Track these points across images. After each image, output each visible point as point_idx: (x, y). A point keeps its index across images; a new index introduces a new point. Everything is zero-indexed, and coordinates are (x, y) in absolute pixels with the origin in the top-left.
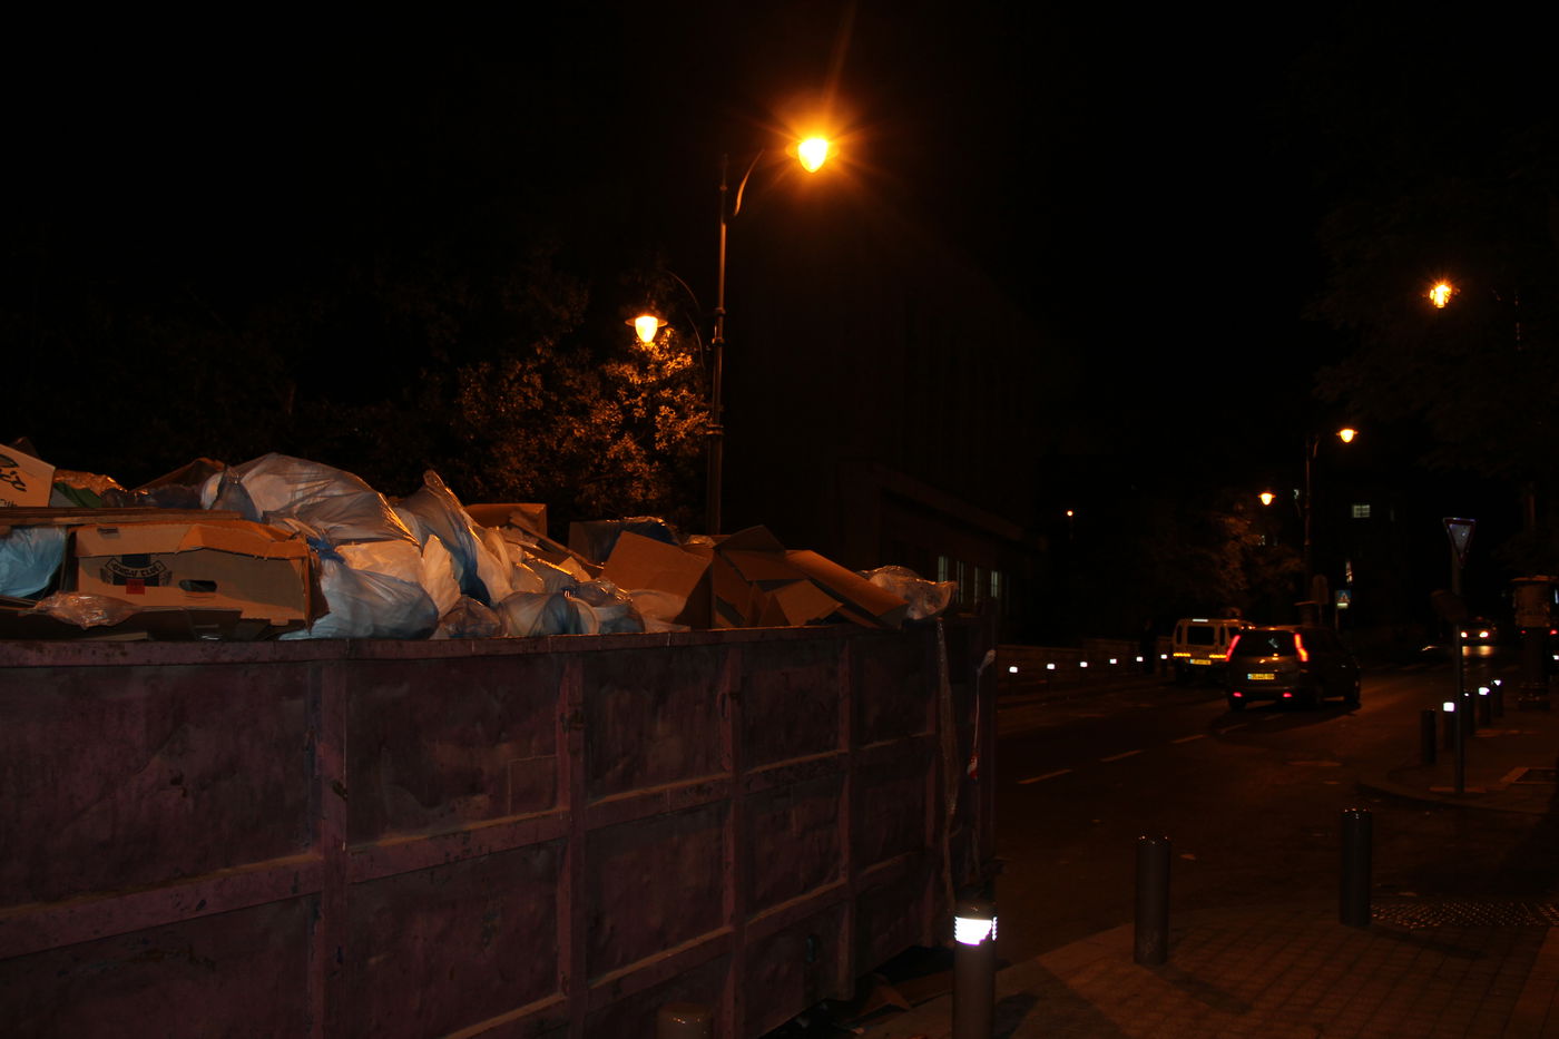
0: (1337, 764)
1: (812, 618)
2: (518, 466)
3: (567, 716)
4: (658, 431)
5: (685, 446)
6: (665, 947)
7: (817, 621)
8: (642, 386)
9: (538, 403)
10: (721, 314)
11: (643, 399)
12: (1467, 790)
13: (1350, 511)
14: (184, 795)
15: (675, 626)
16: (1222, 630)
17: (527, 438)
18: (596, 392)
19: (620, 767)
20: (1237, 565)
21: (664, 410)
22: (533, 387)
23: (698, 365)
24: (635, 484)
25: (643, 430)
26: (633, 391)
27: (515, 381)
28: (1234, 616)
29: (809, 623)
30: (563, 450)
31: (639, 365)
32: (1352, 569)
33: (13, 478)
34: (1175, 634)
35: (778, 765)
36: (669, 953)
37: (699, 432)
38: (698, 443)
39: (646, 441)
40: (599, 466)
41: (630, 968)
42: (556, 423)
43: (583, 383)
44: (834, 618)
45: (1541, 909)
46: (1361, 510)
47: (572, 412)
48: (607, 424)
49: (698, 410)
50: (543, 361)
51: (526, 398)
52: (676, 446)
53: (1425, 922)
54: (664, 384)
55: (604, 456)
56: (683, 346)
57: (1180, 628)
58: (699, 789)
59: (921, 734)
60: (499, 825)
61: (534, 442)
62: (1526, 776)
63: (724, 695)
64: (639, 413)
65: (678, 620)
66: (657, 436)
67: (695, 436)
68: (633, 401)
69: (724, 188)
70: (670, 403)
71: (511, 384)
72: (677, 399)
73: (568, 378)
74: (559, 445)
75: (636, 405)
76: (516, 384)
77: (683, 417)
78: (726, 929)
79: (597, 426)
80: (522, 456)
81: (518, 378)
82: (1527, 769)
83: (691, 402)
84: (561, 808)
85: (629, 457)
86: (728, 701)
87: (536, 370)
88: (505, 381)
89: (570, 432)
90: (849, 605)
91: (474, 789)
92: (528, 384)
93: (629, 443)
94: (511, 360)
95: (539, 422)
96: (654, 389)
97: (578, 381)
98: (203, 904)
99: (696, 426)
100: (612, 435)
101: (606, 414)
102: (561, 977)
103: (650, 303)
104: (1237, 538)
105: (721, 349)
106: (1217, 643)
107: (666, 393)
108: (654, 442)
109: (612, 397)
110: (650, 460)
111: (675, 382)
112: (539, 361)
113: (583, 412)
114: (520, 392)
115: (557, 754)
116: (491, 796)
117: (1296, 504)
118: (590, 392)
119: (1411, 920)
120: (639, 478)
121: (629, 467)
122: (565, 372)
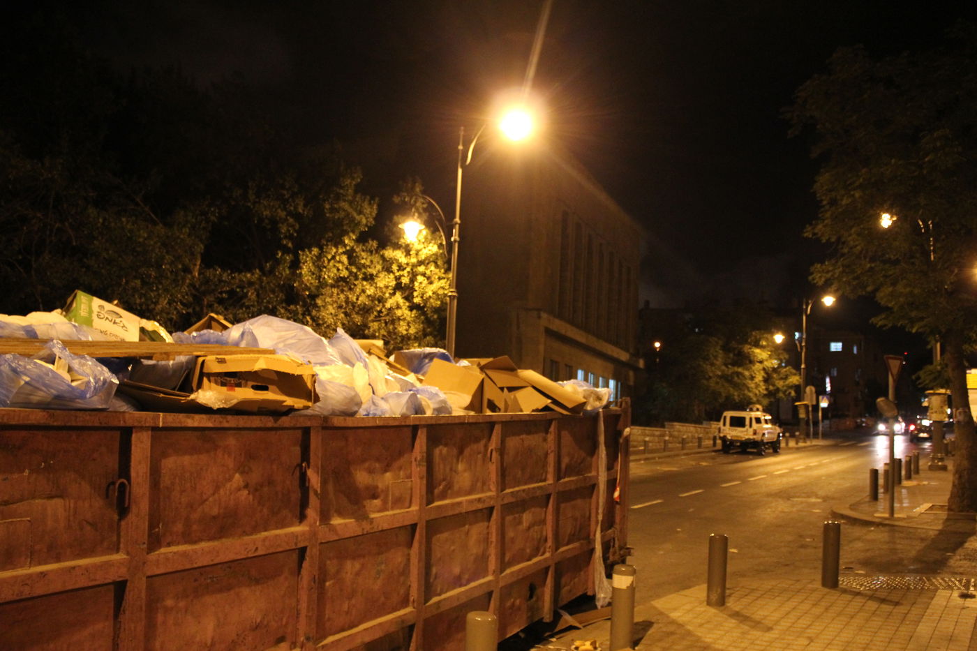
0: (819, 500)
1: (534, 408)
2: (333, 311)
3: (418, 459)
4: (416, 291)
5: (432, 300)
6: (461, 586)
7: (537, 410)
8: (407, 264)
9: (345, 273)
10: (456, 223)
11: (408, 272)
12: (896, 516)
13: (829, 347)
14: (249, 494)
15: (466, 411)
16: (751, 419)
17: (338, 294)
18: (379, 267)
19: (441, 487)
20: (761, 378)
21: (420, 278)
22: (343, 263)
23: (441, 251)
24: (402, 323)
25: (407, 291)
26: (401, 268)
27: (331, 259)
28: (758, 410)
29: (533, 411)
30: (359, 302)
31: (406, 251)
32: (831, 382)
33: (122, 325)
34: (722, 420)
35: (517, 489)
36: (463, 589)
37: (441, 292)
38: (439, 299)
39: (409, 298)
40: (380, 312)
41: (444, 596)
42: (355, 285)
43: (372, 261)
44: (546, 408)
45: (934, 580)
46: (836, 347)
47: (365, 279)
48: (387, 287)
49: (440, 279)
50: (348, 248)
51: (338, 270)
52: (426, 301)
53: (869, 586)
54: (421, 263)
55: (384, 306)
56: (432, 240)
57: (725, 418)
58: (479, 500)
59: (589, 475)
60: (387, 515)
61: (342, 296)
62: (931, 508)
63: (492, 450)
64: (405, 280)
65: (467, 408)
66: (415, 294)
67: (438, 295)
68: (401, 273)
69: (461, 147)
70: (424, 275)
71: (329, 261)
72: (428, 272)
73: (363, 258)
74: (357, 299)
75: (403, 276)
76: (332, 261)
77: (431, 283)
78: (490, 578)
79: (380, 288)
80: (335, 305)
81: (334, 258)
82: (931, 505)
83: (436, 274)
84: (414, 508)
85: (398, 307)
86: (494, 453)
87: (344, 253)
88: (325, 259)
89: (364, 291)
90: (555, 402)
91: (375, 497)
92: (339, 262)
93: (398, 298)
94: (329, 247)
95: (344, 284)
96: (414, 266)
97: (369, 260)
98: (257, 549)
99: (439, 289)
100: (390, 294)
101: (386, 281)
102: (411, 599)
103: (414, 215)
104: (761, 362)
105: (457, 244)
106: (747, 427)
107: (421, 269)
108: (413, 297)
109: (388, 270)
110: (411, 309)
111: (427, 262)
112: (345, 247)
113: (370, 278)
114: (334, 266)
115: (413, 479)
116: (382, 500)
117: (797, 342)
118: (375, 267)
119: (861, 585)
120: (404, 319)
121: (399, 313)
122: (361, 255)
